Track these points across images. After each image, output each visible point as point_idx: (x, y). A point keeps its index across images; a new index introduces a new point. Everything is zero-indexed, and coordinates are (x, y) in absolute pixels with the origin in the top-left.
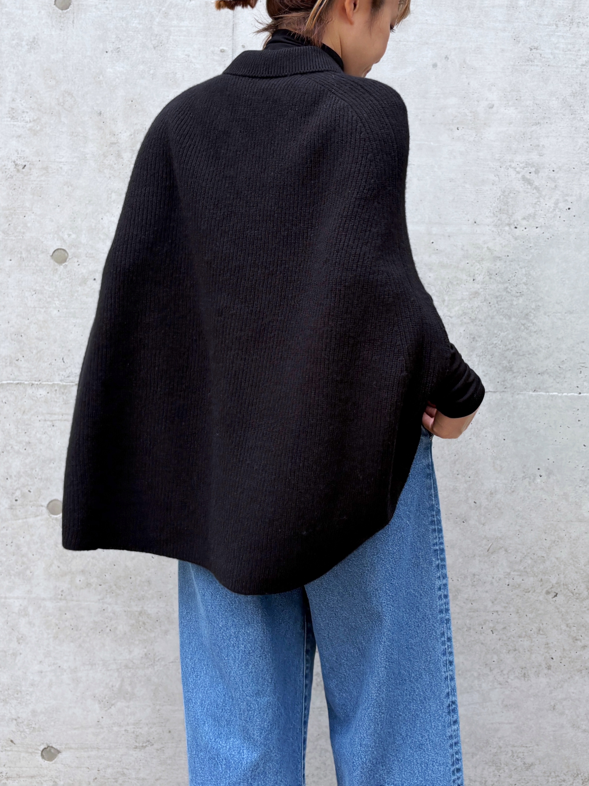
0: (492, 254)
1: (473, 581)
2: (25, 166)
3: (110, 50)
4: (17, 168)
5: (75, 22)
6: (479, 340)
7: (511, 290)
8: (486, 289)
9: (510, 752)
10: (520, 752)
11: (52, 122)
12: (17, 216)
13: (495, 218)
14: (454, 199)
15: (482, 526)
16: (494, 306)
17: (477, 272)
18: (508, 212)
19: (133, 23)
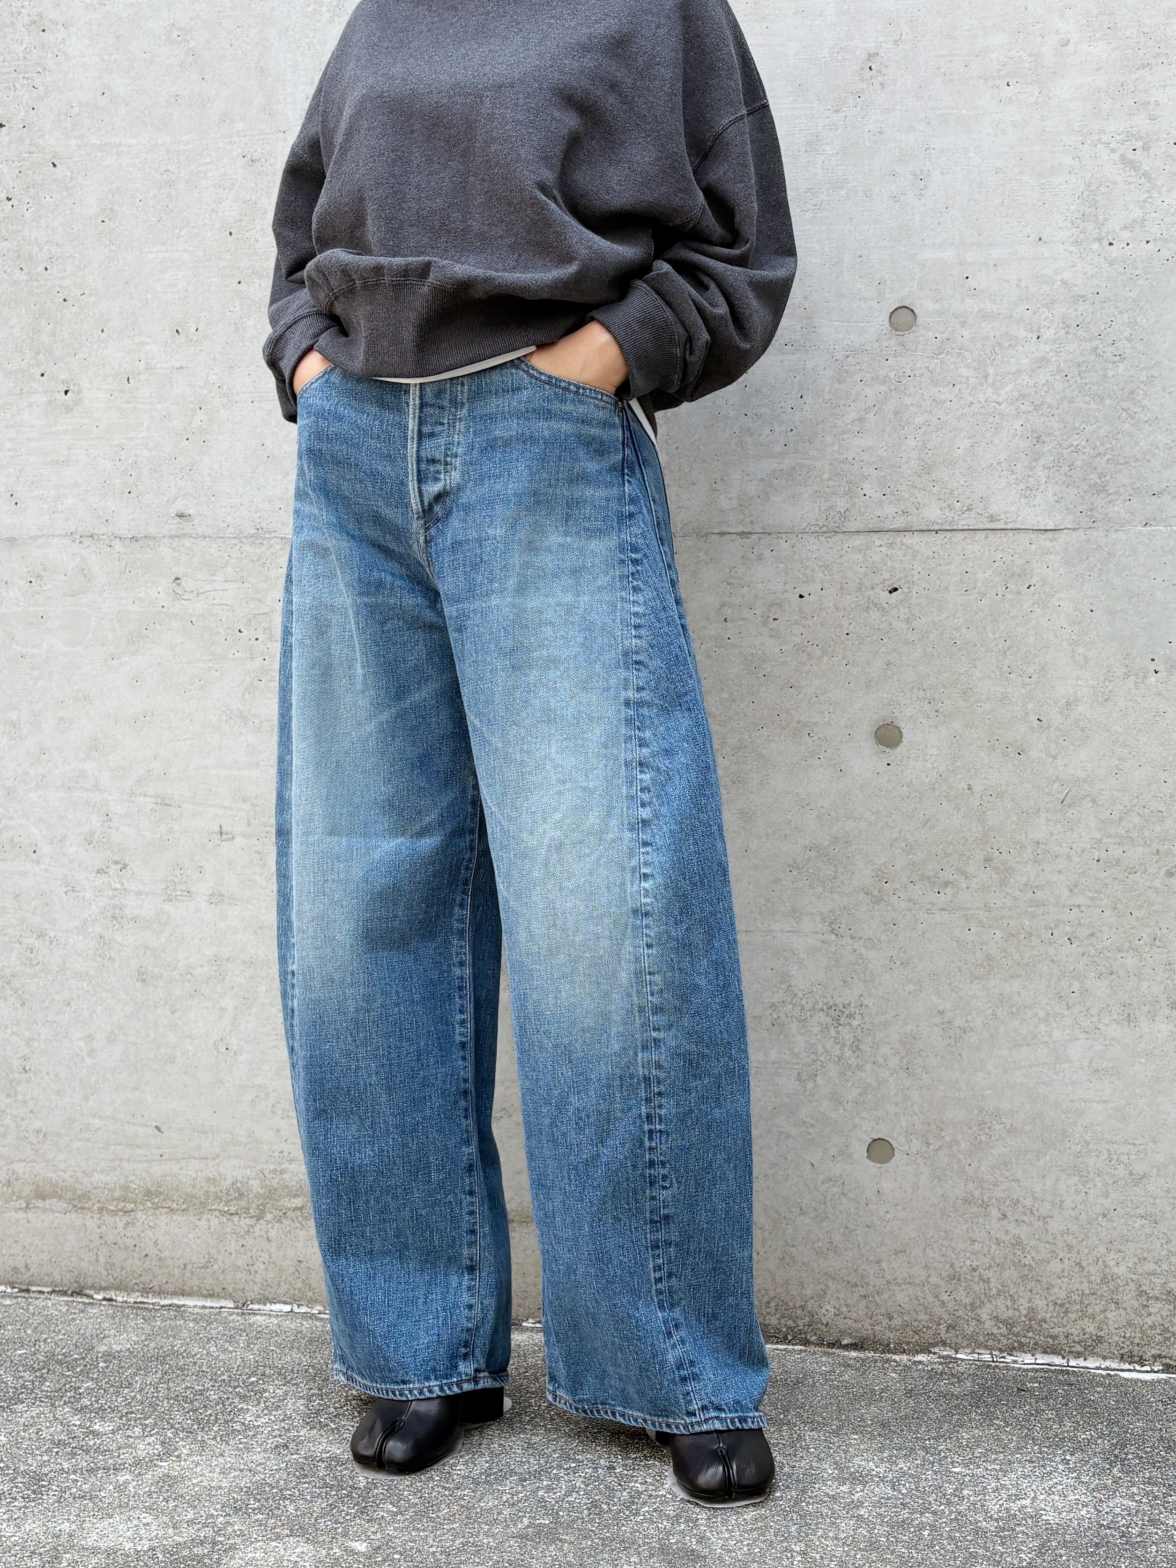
9: (1106, 1153)
10: (1123, 1153)
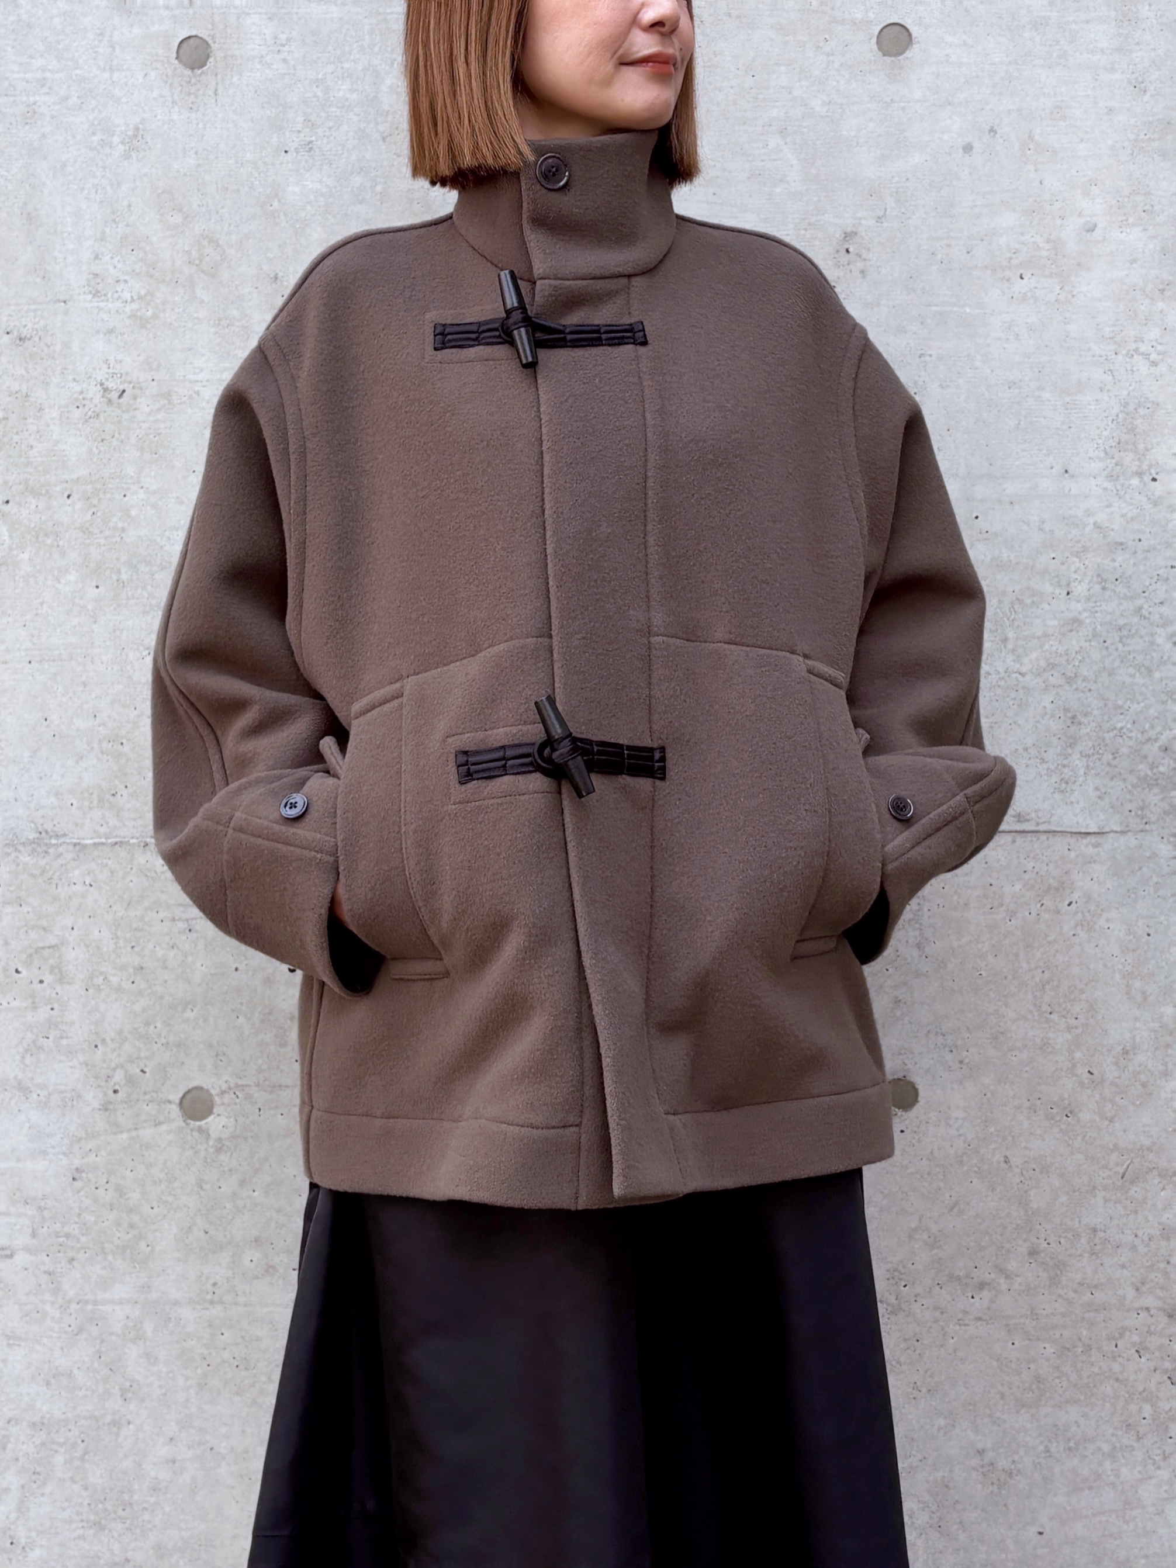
0: (1105, 537)
1: (1092, 1244)
2: (124, 391)
3: (292, 147)
4: (109, 396)
5: (220, 91)
6: (1084, 720)
7: (1150, 613)
8: (1096, 612)
11: (177, 299)
12: (108, 496)
13: (1109, 461)
14: (1019, 424)
15: (1106, 1123)
16: (1113, 647)
17: (1074, 576)
18: (1136, 447)
19: (339, 90)
